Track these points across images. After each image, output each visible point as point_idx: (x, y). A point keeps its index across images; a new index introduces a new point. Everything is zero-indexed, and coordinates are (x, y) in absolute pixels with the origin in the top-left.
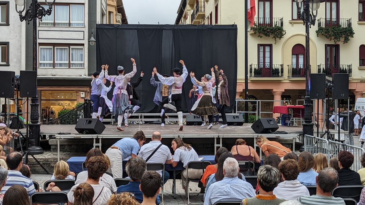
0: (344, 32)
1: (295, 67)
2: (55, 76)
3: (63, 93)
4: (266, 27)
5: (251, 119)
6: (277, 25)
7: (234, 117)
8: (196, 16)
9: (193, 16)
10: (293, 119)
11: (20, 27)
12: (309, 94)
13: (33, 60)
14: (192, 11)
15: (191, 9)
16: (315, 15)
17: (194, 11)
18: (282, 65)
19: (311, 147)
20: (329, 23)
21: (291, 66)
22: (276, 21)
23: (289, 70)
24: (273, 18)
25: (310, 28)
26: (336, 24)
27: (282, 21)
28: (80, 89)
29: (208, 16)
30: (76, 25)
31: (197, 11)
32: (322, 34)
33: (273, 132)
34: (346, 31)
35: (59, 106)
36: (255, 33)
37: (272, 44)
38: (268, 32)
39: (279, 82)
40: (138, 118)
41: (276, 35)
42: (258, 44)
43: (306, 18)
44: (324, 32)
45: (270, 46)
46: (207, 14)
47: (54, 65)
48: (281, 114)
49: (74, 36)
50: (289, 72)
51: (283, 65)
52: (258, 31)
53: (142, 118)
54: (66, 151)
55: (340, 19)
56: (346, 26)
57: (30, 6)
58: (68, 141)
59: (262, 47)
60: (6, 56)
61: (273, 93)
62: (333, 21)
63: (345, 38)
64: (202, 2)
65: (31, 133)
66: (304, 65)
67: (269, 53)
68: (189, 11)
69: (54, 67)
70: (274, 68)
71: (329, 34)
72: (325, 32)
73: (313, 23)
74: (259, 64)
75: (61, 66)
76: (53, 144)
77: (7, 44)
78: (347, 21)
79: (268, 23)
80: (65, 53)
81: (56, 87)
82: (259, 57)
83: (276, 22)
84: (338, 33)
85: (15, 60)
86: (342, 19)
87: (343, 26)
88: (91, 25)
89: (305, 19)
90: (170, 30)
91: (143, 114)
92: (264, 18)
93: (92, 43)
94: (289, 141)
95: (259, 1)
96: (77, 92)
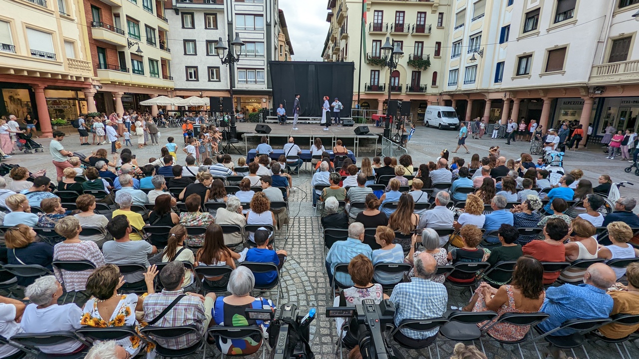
2: (247, 88)
4: (376, 59)
5: (360, 120)
6: (383, 58)
8: (334, 49)
18: (385, 84)
20: (416, 57)
21: (390, 84)
22: (383, 55)
23: (388, 87)
24: (381, 53)
26: (420, 58)
28: (263, 97)
29: (342, 50)
30: (259, 56)
31: (335, 45)
34: (426, 63)
36: (369, 63)
38: (377, 62)
39: (382, 94)
41: (382, 64)
42: (371, 70)
44: (412, 63)
45: (379, 71)
49: (258, 64)
52: (372, 61)
55: (423, 55)
56: (426, 59)
59: (374, 72)
61: (378, 101)
63: (425, 67)
64: (339, 40)
66: (398, 84)
67: (377, 76)
69: (247, 83)
70: (380, 86)
71: (415, 64)
74: (372, 83)
75: (251, 82)
77: (218, 68)
78: (427, 56)
79: (378, 56)
80: (253, 74)
81: (248, 95)
82: (372, 78)
84: (421, 64)
88: (268, 60)
92: (376, 53)
95: (374, 41)
96: (261, 98)
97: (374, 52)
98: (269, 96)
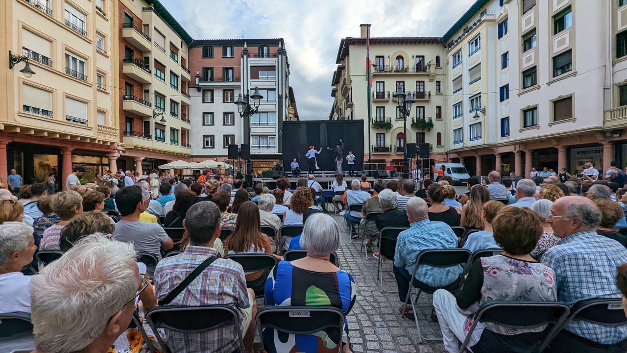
2: (260, 153)
3: (265, 164)
6: (387, 122)
9: (338, 117)
12: (406, 157)
18: (391, 145)
20: (419, 120)
21: (396, 145)
23: (395, 148)
24: (385, 118)
26: (423, 120)
27: (391, 119)
29: (347, 117)
30: (271, 124)
34: (429, 125)
36: (375, 127)
38: (382, 126)
39: (389, 155)
41: (387, 128)
42: (376, 133)
43: (405, 114)
44: (415, 125)
45: (384, 134)
47: (259, 147)
48: (390, 170)
49: (270, 131)
52: (377, 125)
55: (425, 118)
57: (246, 108)
59: (379, 135)
60: (234, 141)
61: (386, 161)
63: (428, 129)
64: (344, 110)
66: (404, 144)
67: (383, 138)
70: (386, 147)
71: (419, 126)
74: (377, 145)
75: (263, 148)
77: (233, 136)
78: (429, 118)
79: (382, 121)
80: (265, 141)
81: (260, 160)
82: (377, 141)
84: (424, 126)
87: (427, 121)
88: (280, 123)
90: (325, 123)
92: (380, 117)
93: (280, 134)
95: (377, 107)
96: (273, 162)
97: (378, 116)
98: (280, 160)
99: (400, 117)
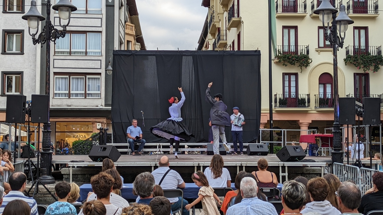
0: (373, 60)
1: (322, 97)
2: (70, 106)
3: (79, 125)
4: (291, 55)
5: (276, 150)
6: (302, 53)
7: (258, 146)
8: (217, 45)
9: (214, 45)
10: (321, 149)
11: (35, 56)
12: (338, 120)
13: (46, 85)
14: (214, 40)
15: (213, 38)
16: (343, 37)
17: (215, 40)
19: (341, 176)
20: (358, 51)
21: (318, 95)
22: (301, 49)
23: (316, 100)
24: (298, 46)
25: (338, 50)
26: (365, 52)
27: (308, 49)
28: (97, 120)
29: (230, 45)
30: (93, 53)
31: (219, 39)
32: (351, 63)
33: (300, 160)
34: (375, 59)
35: (74, 138)
36: (280, 62)
37: (297, 73)
38: (293, 60)
39: (306, 112)
40: (157, 148)
41: (302, 63)
42: (283, 73)
43: (334, 40)
44: (352, 60)
46: (229, 43)
47: (69, 95)
48: (308, 144)
49: (91, 65)
50: (316, 102)
51: (309, 94)
52: (283, 59)
53: (160, 148)
54: (79, 181)
55: (369, 47)
56: (376, 54)
57: (43, 28)
58: (81, 170)
59: (288, 76)
60: (20, 86)
61: (299, 124)
62: (362, 49)
63: (375, 67)
64: (224, 31)
65: (43, 162)
66: (332, 95)
67: (295, 82)
68: (210, 40)
69: (69, 97)
70: (300, 98)
71: (358, 62)
72: (354, 60)
73: (341, 45)
74: (285, 94)
75: (77, 96)
76: (65, 173)
77: (21, 74)
78: (377, 48)
79: (293, 51)
80: (81, 83)
81: (71, 118)
82: (285, 86)
83: (301, 51)
84: (367, 61)
85: (29, 90)
86: (371, 47)
87: (373, 53)
88: (108, 53)
89: (332, 41)
90: (190, 55)
91: (162, 144)
93: (109, 71)
94: (317, 171)
95: (284, 27)
97: (286, 43)
99: (325, 46)
